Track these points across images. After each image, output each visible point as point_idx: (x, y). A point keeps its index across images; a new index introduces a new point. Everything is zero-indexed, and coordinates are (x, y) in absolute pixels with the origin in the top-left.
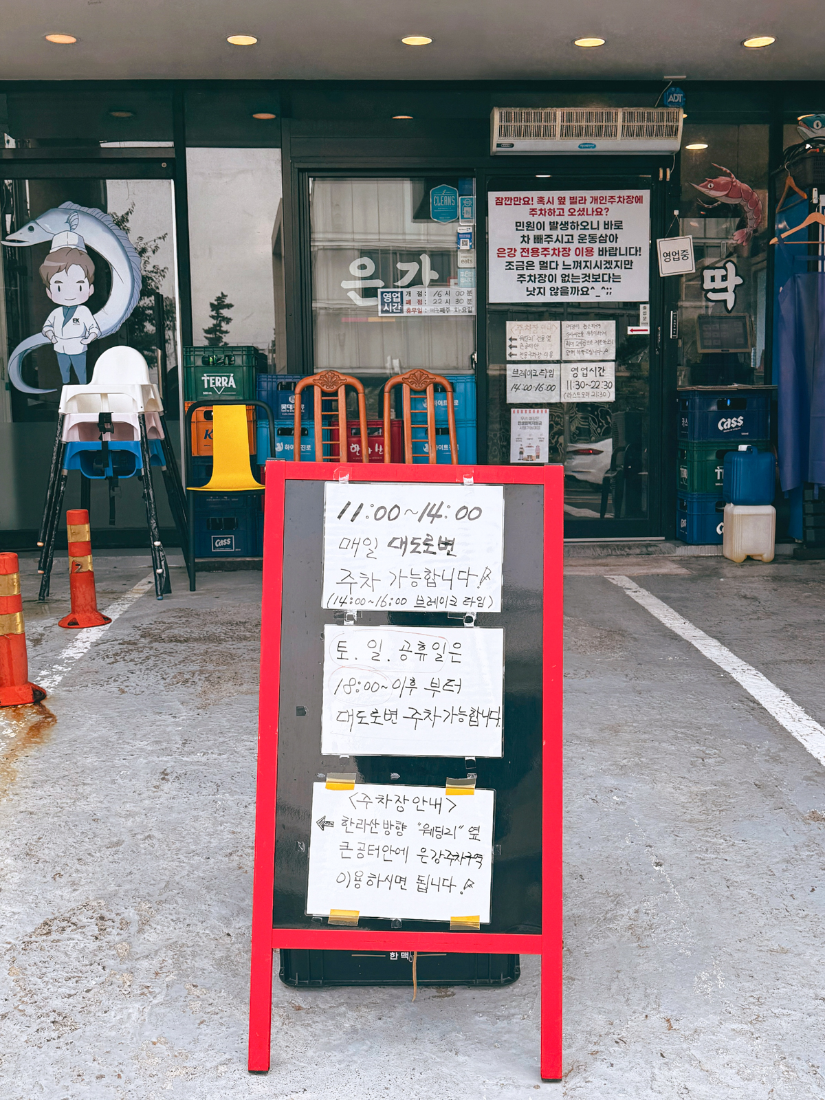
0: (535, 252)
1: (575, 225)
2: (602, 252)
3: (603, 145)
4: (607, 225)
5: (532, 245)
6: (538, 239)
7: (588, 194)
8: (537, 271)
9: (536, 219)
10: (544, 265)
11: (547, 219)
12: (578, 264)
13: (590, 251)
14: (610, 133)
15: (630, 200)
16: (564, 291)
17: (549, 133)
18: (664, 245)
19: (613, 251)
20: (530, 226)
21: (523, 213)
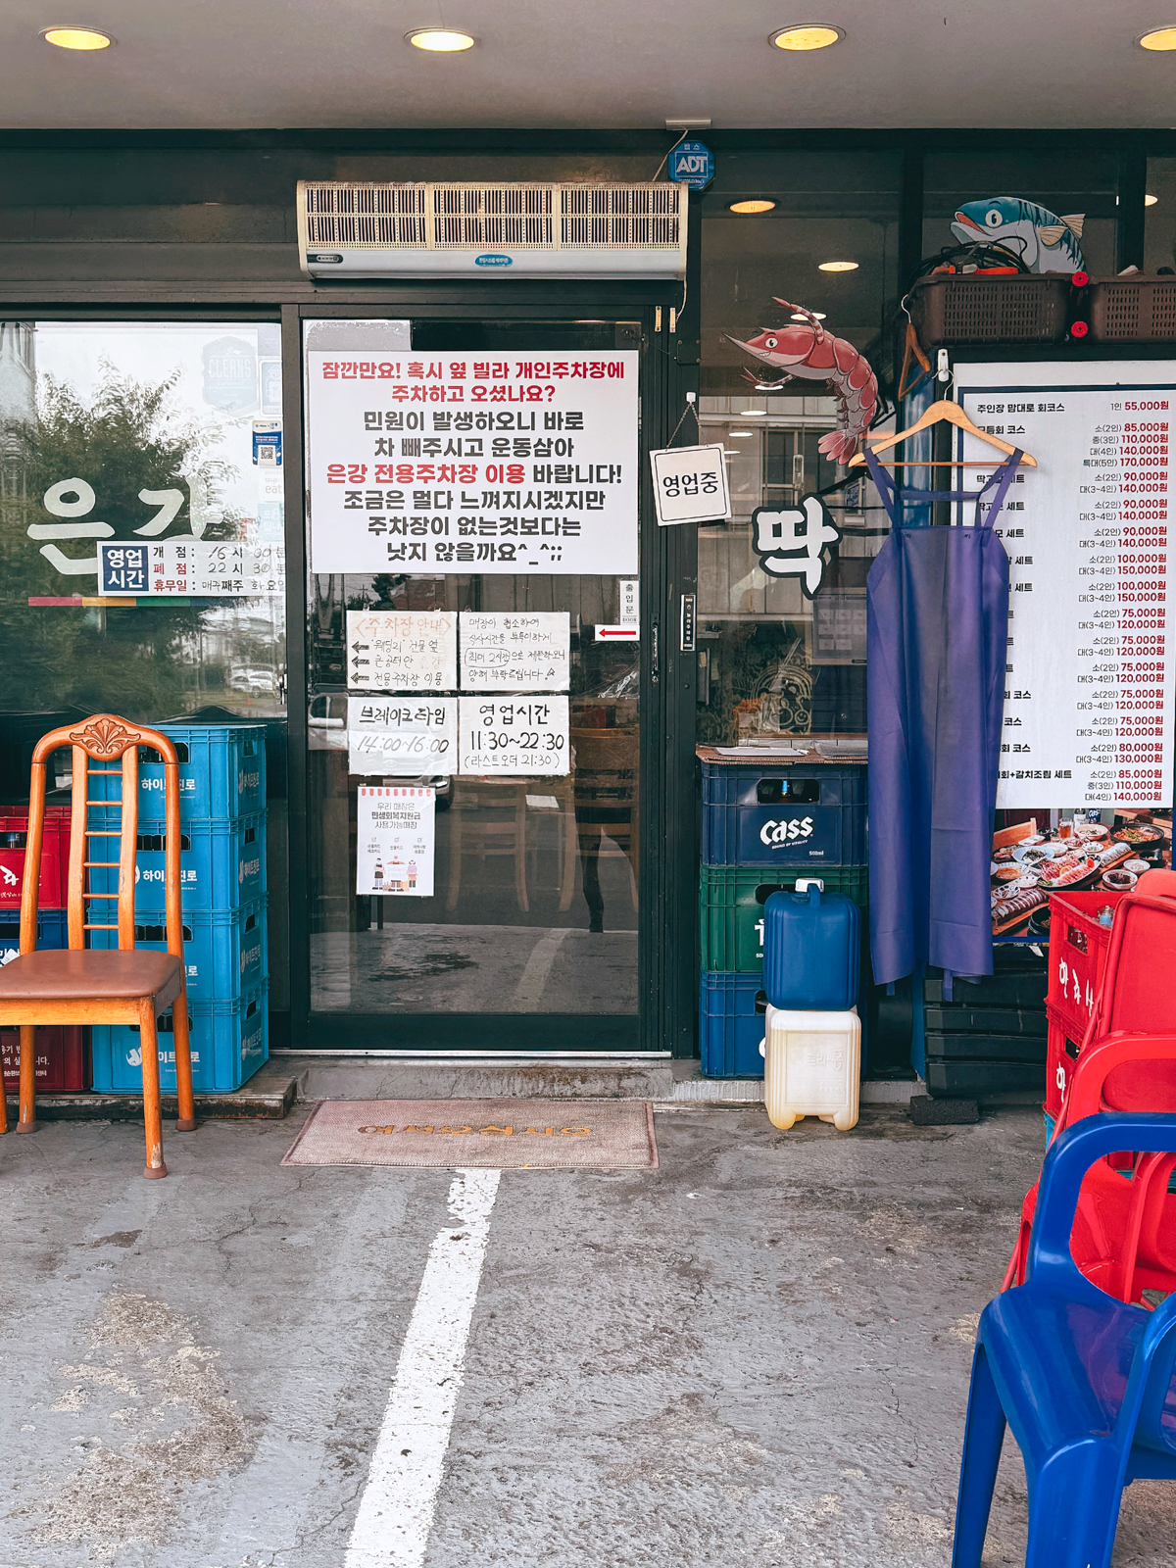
0: (405, 474)
1: (487, 422)
2: (540, 474)
3: (529, 259)
4: (552, 421)
5: (397, 459)
6: (411, 447)
7: (512, 358)
8: (409, 511)
9: (407, 407)
10: (422, 500)
11: (429, 408)
12: (491, 499)
13: (516, 474)
14: (536, 233)
15: (597, 371)
16: (466, 553)
17: (412, 233)
18: (667, 463)
19: (564, 474)
20: (394, 420)
21: (379, 396)
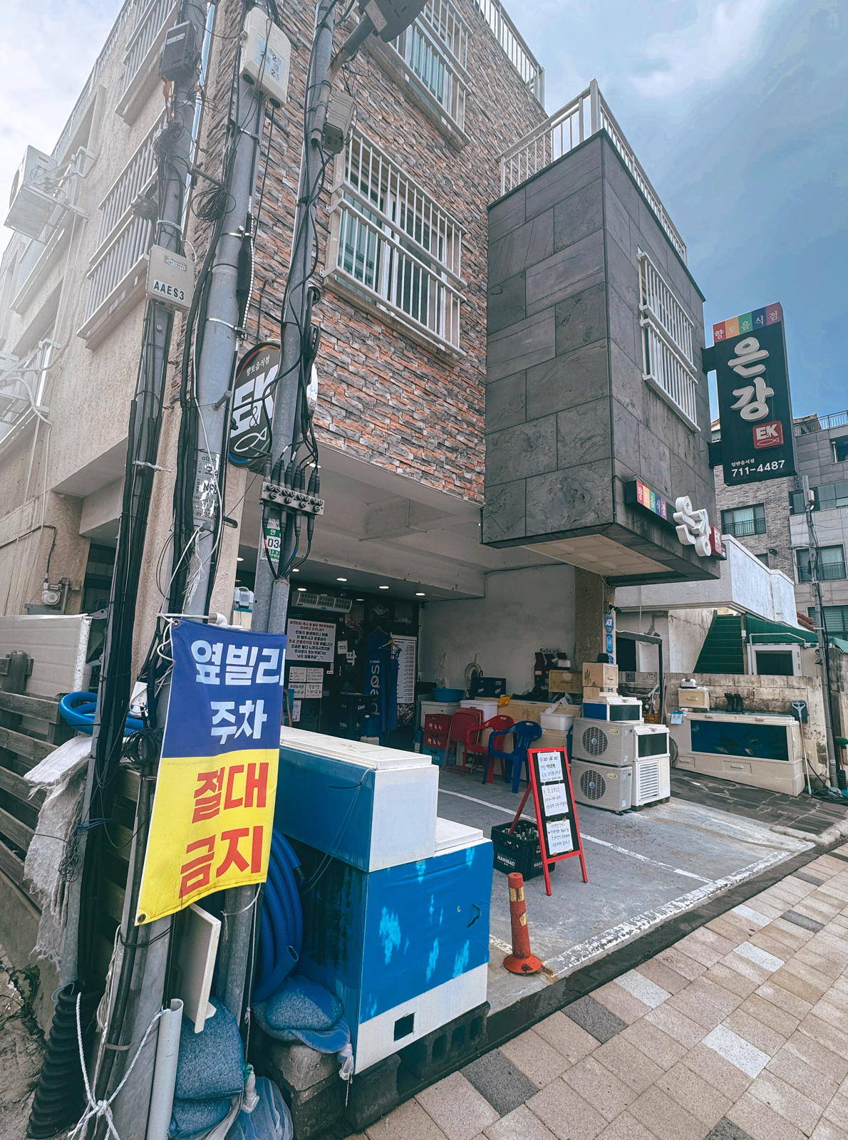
0: (301, 642)
1: (314, 634)
2: (321, 644)
3: (329, 608)
4: (323, 635)
5: (300, 639)
6: (302, 637)
7: (318, 623)
8: (301, 649)
9: (302, 630)
10: (303, 647)
11: (306, 631)
12: (314, 647)
13: (317, 643)
14: (331, 605)
15: (330, 627)
16: (309, 657)
17: (314, 602)
18: (340, 644)
19: (324, 644)
20: (300, 632)
21: (298, 628)
